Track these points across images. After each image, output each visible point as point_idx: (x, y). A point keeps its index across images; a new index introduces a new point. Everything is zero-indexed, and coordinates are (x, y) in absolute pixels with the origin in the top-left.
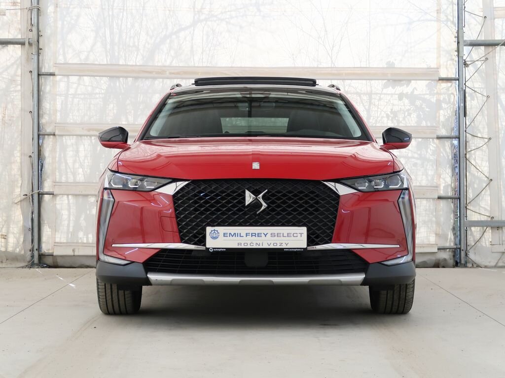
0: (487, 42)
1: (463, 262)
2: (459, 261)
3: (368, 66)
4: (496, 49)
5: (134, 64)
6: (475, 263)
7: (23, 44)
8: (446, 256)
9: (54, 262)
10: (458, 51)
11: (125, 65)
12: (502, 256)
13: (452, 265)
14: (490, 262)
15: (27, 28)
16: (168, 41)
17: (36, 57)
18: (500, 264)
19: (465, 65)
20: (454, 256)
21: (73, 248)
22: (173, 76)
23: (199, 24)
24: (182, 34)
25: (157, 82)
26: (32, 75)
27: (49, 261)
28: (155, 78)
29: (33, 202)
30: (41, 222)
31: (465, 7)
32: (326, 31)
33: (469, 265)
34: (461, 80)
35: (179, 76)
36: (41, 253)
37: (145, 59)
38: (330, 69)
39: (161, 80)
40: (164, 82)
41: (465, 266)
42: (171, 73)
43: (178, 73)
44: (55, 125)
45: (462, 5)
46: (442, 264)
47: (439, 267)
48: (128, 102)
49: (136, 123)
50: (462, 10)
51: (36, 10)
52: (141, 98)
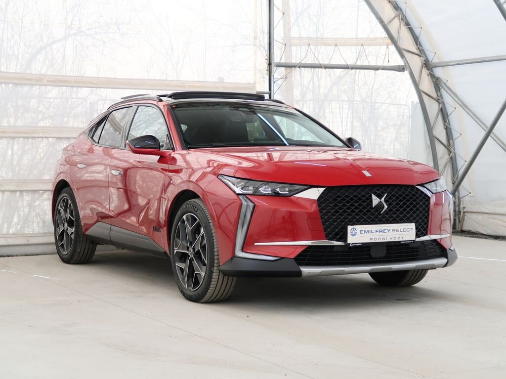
0: (288, 65)
3: (204, 80)
4: (294, 70)
5: (14, 72)
10: (269, 70)
11: (7, 72)
16: (44, 52)
22: (50, 83)
23: (70, 38)
24: (55, 46)
25: (34, 88)
28: (33, 85)
32: (172, 49)
34: (272, 94)
35: (55, 84)
37: (24, 67)
38: (176, 82)
39: (38, 87)
40: (41, 89)
42: (48, 81)
43: (54, 81)
48: (9, 105)
49: (17, 125)
52: (21, 103)
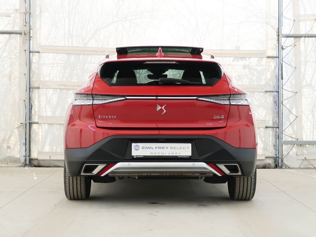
0: (295, 35)
1: (280, 165)
2: (277, 165)
4: (301, 39)
6: (287, 166)
7: (21, 34)
8: (270, 162)
9: (38, 164)
10: (278, 40)
12: (303, 161)
13: (274, 167)
14: (296, 166)
15: (23, 24)
17: (29, 41)
18: (302, 167)
19: (282, 48)
20: (275, 162)
21: (50, 155)
26: (26, 53)
27: (35, 163)
29: (26, 127)
30: (31, 140)
31: (283, 15)
33: (284, 167)
34: (280, 58)
36: (30, 158)
41: (281, 168)
44: (39, 82)
45: (281, 13)
46: (268, 166)
47: (266, 168)
50: (281, 16)
51: (29, 14)
